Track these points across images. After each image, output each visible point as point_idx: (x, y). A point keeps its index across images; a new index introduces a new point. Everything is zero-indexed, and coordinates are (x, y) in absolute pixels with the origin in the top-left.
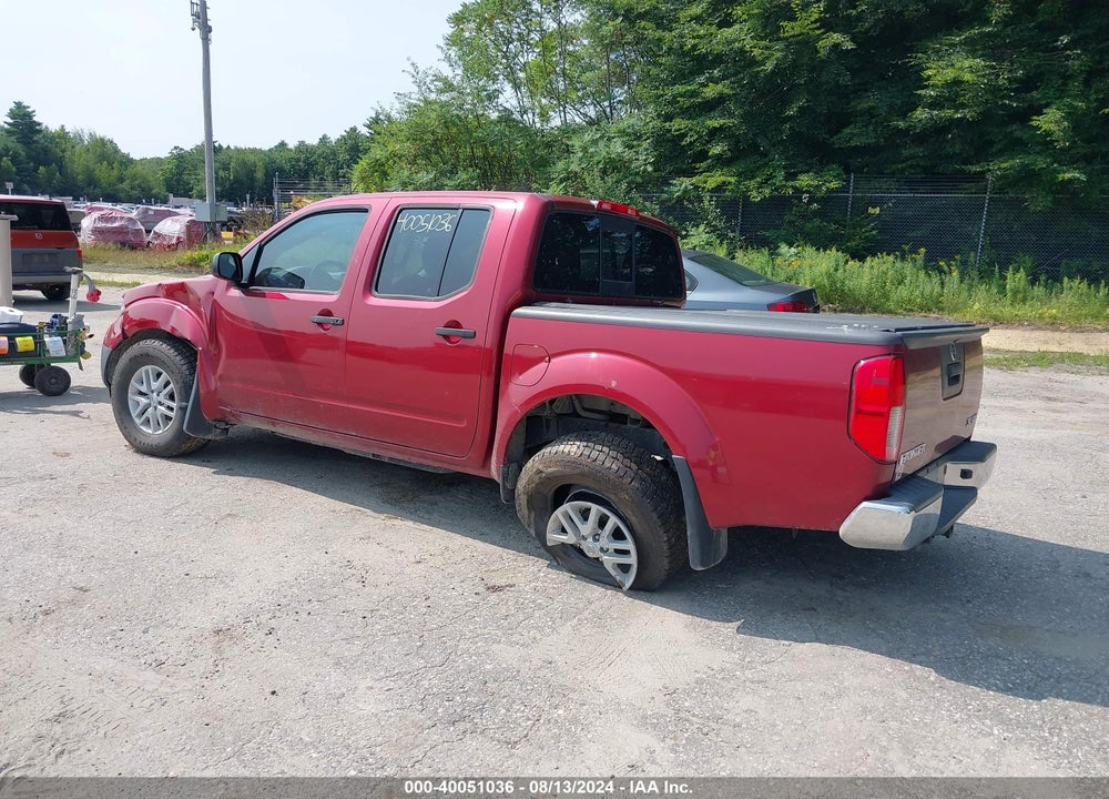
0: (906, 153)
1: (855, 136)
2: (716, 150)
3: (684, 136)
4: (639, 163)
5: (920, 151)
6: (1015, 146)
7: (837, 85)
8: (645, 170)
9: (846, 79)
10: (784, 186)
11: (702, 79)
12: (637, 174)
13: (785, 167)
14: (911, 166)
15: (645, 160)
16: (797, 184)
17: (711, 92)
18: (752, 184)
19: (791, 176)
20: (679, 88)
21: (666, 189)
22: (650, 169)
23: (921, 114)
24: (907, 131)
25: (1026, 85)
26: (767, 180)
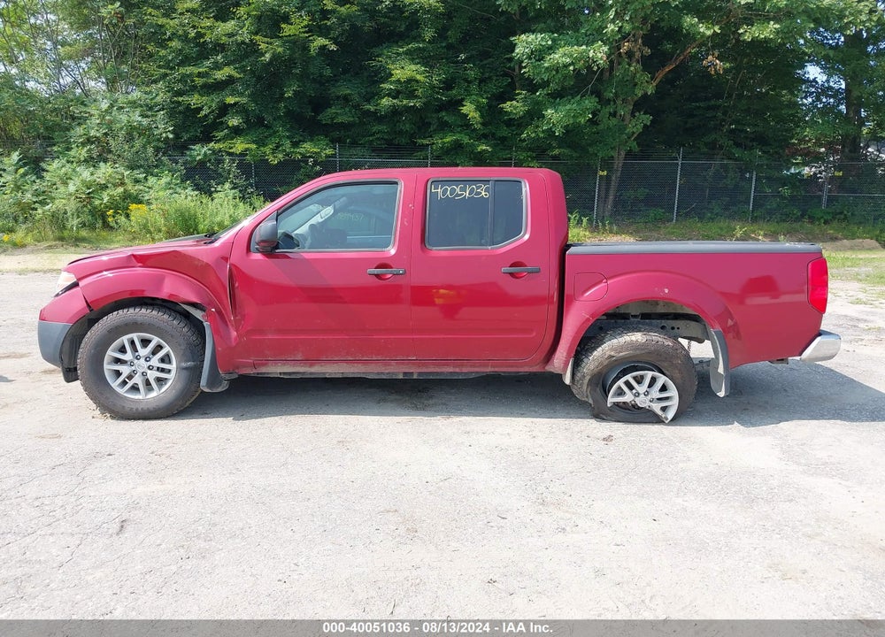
0: (374, 129)
1: (337, 114)
2: (234, 121)
3: (200, 109)
4: (159, 132)
5: (384, 128)
6: (444, 127)
7: (321, 75)
8: (167, 137)
9: (328, 72)
10: (293, 152)
11: (207, 63)
12: (159, 140)
13: (288, 137)
14: (378, 139)
15: (165, 128)
16: (302, 150)
17: (220, 75)
18: (267, 150)
19: (295, 145)
20: (189, 70)
21: (188, 153)
22: (171, 136)
23: (386, 102)
24: (375, 113)
25: (448, 85)
26: (278, 147)
